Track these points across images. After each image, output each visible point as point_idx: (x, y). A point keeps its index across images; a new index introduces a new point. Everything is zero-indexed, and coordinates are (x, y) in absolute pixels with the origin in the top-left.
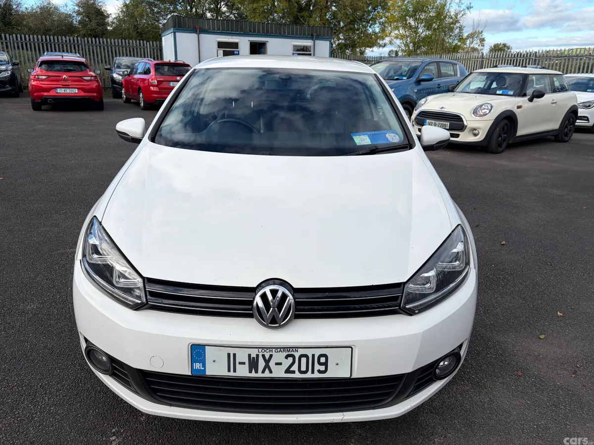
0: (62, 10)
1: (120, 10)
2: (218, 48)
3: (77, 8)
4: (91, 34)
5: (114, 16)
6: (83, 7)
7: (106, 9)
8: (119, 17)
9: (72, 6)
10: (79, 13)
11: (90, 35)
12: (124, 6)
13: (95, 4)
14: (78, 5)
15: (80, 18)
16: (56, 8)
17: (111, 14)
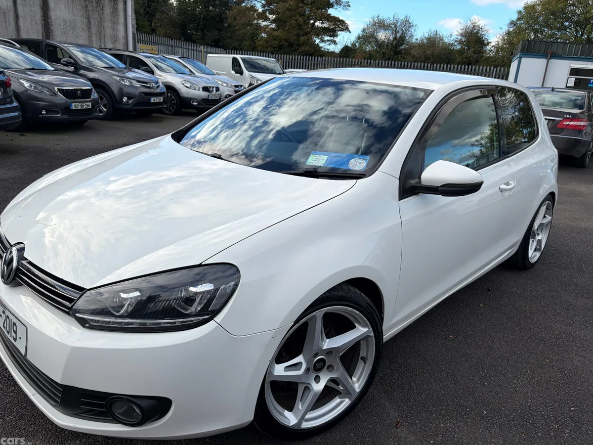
0: (446, 40)
1: (501, 38)
2: (570, 75)
3: (460, 37)
4: (465, 62)
5: (493, 44)
6: (465, 36)
7: (488, 38)
8: (498, 44)
9: (456, 36)
10: (460, 42)
11: (463, 63)
12: (506, 34)
13: (478, 33)
14: (461, 35)
15: (459, 48)
16: (441, 39)
17: (491, 42)
